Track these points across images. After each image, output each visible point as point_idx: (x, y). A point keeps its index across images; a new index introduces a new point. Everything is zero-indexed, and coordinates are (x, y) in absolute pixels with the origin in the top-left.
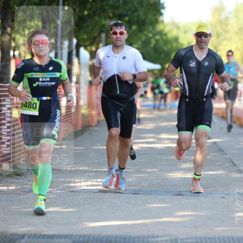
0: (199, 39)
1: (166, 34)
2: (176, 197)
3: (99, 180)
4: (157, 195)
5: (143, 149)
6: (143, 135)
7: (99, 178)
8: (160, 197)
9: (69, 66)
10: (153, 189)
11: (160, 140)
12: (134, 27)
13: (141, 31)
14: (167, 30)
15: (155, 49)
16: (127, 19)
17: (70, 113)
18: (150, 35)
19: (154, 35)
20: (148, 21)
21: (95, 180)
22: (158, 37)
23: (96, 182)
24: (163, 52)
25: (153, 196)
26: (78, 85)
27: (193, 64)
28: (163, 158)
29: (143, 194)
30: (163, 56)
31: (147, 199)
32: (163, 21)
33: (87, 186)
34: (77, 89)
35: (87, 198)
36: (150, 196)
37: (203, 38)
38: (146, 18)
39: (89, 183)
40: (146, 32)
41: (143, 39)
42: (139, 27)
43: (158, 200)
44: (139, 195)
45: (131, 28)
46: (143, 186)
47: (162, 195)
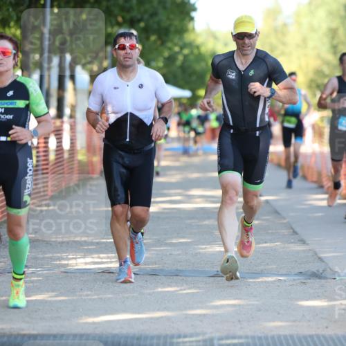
0: (241, 42)
1: (198, 47)
2: (212, 279)
3: (102, 255)
4: (186, 276)
5: (166, 211)
6: (166, 191)
7: (103, 253)
8: (190, 279)
9: (61, 92)
10: (179, 268)
11: (190, 198)
12: (153, 38)
13: (163, 43)
14: (199, 40)
15: (183, 68)
16: (142, 25)
17: (61, 160)
18: (177, 49)
19: (182, 48)
20: (172, 29)
21: (96, 256)
22: (186, 51)
23: (99, 258)
24: (194, 72)
25: (179, 277)
26: (72, 120)
27: (232, 76)
28: (194, 224)
29: (165, 276)
30: (194, 78)
31: (171, 282)
32: (194, 29)
33: (86, 264)
34: (71, 126)
35: (85, 281)
36: (175, 277)
37: (247, 41)
38: (170, 25)
39: (89, 260)
40: (169, 45)
41: (166, 54)
42: (160, 38)
43: (187, 284)
44: (159, 277)
45: (148, 38)
46: (165, 263)
47: (192, 276)
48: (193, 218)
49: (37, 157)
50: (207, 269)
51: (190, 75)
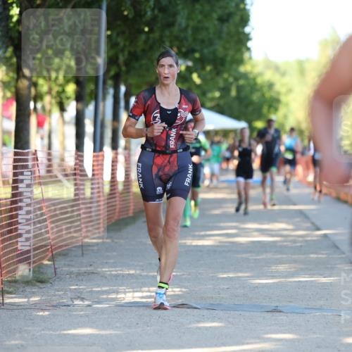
2: (270, 314)
4: (243, 311)
5: (222, 245)
6: (222, 224)
8: (247, 314)
9: (116, 124)
10: (237, 303)
11: (246, 232)
12: (208, 68)
13: (218, 73)
14: (257, 70)
15: (240, 99)
16: (197, 55)
18: (231, 80)
19: (236, 79)
20: (228, 59)
22: (241, 82)
24: (251, 103)
25: (237, 312)
26: (127, 152)
28: (250, 258)
29: (222, 310)
30: (250, 109)
31: (228, 317)
32: (250, 58)
33: (142, 297)
34: (125, 157)
35: (141, 316)
36: (232, 312)
38: (226, 55)
40: (226, 75)
41: (221, 84)
42: (215, 68)
43: (244, 319)
44: (217, 312)
45: (204, 68)
46: (223, 298)
47: (250, 311)
48: (250, 252)
49: (92, 189)
50: (265, 304)
51: (247, 106)
